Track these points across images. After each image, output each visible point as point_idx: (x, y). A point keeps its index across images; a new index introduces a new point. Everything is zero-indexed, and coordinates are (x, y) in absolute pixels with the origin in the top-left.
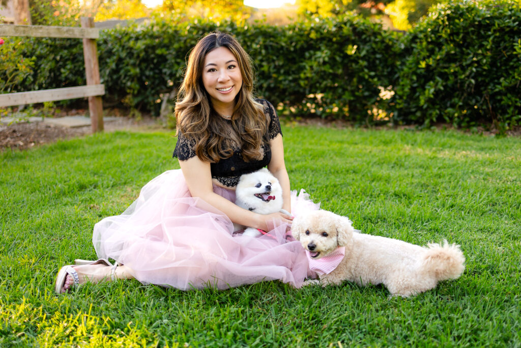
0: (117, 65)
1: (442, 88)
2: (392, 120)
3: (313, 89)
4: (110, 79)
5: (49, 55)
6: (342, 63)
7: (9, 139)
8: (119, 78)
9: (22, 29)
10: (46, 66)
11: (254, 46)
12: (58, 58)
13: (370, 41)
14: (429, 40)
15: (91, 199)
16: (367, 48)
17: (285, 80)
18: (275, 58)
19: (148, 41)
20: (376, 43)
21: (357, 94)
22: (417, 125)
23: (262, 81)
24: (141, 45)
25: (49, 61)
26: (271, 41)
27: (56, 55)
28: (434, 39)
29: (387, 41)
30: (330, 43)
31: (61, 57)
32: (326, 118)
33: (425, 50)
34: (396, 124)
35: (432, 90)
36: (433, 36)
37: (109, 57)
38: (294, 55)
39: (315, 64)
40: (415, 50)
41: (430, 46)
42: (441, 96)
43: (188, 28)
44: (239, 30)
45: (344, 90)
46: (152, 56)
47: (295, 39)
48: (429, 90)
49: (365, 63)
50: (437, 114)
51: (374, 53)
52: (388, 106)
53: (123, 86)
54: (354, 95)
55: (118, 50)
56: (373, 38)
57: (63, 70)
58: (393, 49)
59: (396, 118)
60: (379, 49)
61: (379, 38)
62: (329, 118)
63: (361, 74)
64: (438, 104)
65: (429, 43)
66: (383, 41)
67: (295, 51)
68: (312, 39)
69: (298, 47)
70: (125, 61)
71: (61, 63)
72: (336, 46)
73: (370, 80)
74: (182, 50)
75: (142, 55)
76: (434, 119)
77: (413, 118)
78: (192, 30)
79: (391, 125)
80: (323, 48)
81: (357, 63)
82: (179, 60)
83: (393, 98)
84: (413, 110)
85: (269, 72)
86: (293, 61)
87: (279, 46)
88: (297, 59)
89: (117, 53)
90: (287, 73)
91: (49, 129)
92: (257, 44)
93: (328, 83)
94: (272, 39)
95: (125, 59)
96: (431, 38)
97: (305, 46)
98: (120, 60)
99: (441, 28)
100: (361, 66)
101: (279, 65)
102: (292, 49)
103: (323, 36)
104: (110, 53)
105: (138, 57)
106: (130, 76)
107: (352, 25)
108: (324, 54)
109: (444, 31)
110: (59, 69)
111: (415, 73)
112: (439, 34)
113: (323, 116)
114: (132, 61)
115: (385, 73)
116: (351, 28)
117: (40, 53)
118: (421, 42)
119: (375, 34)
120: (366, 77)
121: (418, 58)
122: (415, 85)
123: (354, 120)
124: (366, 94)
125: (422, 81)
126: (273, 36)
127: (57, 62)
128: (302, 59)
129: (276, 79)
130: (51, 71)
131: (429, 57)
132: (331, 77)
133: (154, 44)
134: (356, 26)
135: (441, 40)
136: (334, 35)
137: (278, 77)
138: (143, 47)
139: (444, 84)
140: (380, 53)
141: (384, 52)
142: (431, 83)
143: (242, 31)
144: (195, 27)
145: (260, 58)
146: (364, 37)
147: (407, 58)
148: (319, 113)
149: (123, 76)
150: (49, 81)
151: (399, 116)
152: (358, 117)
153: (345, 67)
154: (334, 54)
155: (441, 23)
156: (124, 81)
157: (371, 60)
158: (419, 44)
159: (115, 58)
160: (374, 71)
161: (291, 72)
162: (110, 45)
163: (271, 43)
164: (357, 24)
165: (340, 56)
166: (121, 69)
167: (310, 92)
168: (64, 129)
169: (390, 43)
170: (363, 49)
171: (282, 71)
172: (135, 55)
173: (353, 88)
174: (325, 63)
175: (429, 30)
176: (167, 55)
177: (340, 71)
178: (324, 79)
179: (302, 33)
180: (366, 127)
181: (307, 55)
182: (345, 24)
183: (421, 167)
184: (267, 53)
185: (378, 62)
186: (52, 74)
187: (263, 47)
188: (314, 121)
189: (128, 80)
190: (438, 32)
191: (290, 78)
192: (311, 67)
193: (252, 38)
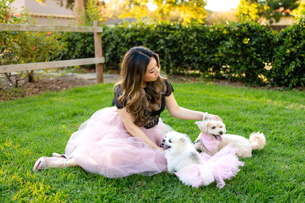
0: (116, 46)
1: (300, 66)
2: (270, 83)
3: (224, 62)
4: (112, 53)
5: (81, 39)
6: (241, 48)
7: (54, 85)
8: (117, 53)
9: (59, 28)
10: (79, 45)
11: (191, 37)
12: (86, 41)
13: (259, 36)
14: (294, 36)
15: (76, 121)
16: (256, 40)
17: (207, 57)
18: (202, 44)
19: (133, 33)
20: (262, 37)
21: (249, 67)
22: (285, 87)
23: (195, 58)
24: (129, 35)
25: (81, 43)
26: (201, 35)
27: (85, 40)
28: (296, 36)
29: (269, 36)
30: (235, 37)
31: (88, 41)
32: (231, 80)
33: (290, 42)
34: (273, 86)
35: (293, 67)
36: (296, 34)
37: (112, 41)
38: (214, 43)
39: (224, 49)
40: (285, 42)
41: (294, 40)
42: (299, 70)
43: (155, 26)
44: (183, 28)
45: (242, 64)
46: (135, 41)
47: (214, 34)
48: (291, 66)
49: (254, 49)
50: (296, 81)
51: (261, 43)
52: (268, 74)
53: (118, 57)
54: (248, 68)
55: (116, 38)
56: (260, 34)
57: (88, 48)
58: (272, 41)
59: (272, 82)
60: (263, 41)
61: (264, 34)
62: (233, 80)
63: (252, 55)
64: (297, 75)
65: (293, 38)
66: (266, 36)
67: (214, 41)
68: (224, 34)
69: (216, 38)
70: (120, 44)
71: (87, 44)
72: (238, 38)
73: (257, 59)
74: (151, 38)
75: (129, 41)
76: (295, 84)
77: (282, 82)
78: (157, 27)
79: (269, 86)
80: (230, 39)
81: (250, 48)
82: (149, 44)
83: (271, 70)
84: (283, 78)
85: (199, 53)
86: (213, 46)
87: (205, 38)
88: (215, 45)
89: (116, 40)
90: (209, 53)
91: (76, 80)
92: (192, 36)
93: (232, 60)
94: (202, 33)
95: (120, 42)
96: (295, 35)
97: (220, 38)
98: (118, 43)
99: (301, 29)
100: (252, 50)
101: (204, 49)
102: (212, 39)
103: (231, 32)
104: (112, 39)
105: (127, 42)
106: (122, 52)
107: (248, 26)
108: (230, 43)
109: (302, 32)
110: (86, 47)
111: (284, 56)
112: (299, 33)
113: (229, 79)
114: (124, 44)
115: (267, 55)
116: (247, 28)
117: (77, 38)
118: (288, 38)
119: (262, 32)
120: (255, 57)
121: (286, 47)
122: (284, 63)
123: (248, 82)
124: (255, 67)
125: (288, 61)
126: (203, 32)
127: (85, 43)
128: (218, 46)
129: (202, 56)
130: (82, 48)
131: (292, 47)
132: (234, 56)
133: (136, 35)
134: (251, 27)
135: (301, 37)
136: (237, 32)
137: (204, 55)
138: (130, 36)
139: (301, 63)
140: (264, 43)
141: (266, 43)
142: (293, 62)
143: (185, 28)
144: (159, 26)
145: (194, 44)
146: (255, 33)
147: (280, 47)
148: (227, 77)
149: (118, 52)
150: (81, 53)
151: (274, 81)
152: (250, 80)
153: (243, 50)
154: (237, 43)
155: (301, 26)
156: (119, 55)
157: (259, 47)
158: (287, 39)
159: (115, 42)
160: (260, 54)
161: (211, 53)
162: (113, 35)
163: (201, 36)
164: (251, 26)
165: (240, 44)
166: (118, 48)
167: (222, 65)
168: (84, 80)
169: (271, 37)
170: (254, 40)
171: (206, 52)
172: (126, 41)
173: (247, 63)
174: (230, 48)
175: (294, 30)
176: (143, 41)
177: (240, 53)
178: (230, 58)
179: (219, 30)
180: (254, 87)
181: (221, 43)
182: (244, 26)
183: (270, 114)
184: (198, 41)
185: (262, 48)
186: (82, 50)
187: (195, 38)
188: (224, 81)
189: (121, 55)
190: (299, 32)
191: (211, 56)
192: (222, 50)
193: (190, 33)
